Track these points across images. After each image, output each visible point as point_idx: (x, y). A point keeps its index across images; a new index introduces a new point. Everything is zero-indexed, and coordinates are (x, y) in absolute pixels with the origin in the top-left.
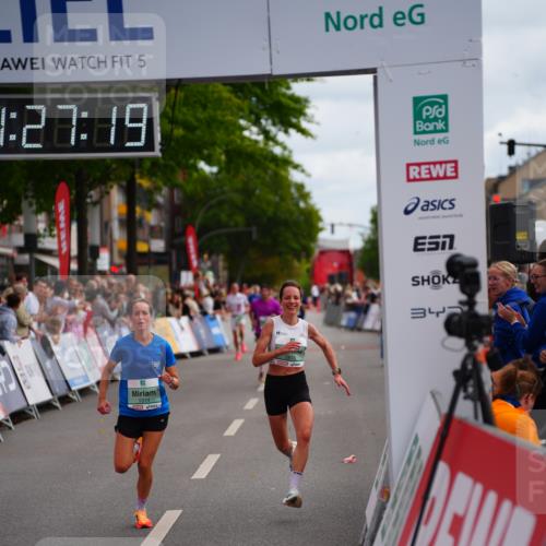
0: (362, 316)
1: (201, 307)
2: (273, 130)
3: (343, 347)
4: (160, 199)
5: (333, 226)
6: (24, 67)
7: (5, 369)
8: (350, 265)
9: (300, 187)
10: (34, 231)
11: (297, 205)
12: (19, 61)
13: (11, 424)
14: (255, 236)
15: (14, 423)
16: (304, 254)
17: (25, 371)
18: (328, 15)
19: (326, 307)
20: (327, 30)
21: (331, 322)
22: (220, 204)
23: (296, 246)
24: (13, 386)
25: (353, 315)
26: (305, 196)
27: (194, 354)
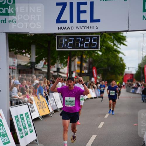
0: (136, 90)
1: (97, 86)
2: (117, 44)
3: (131, 97)
4: (87, 61)
5: (129, 68)
6: (69, 29)
7: (53, 100)
8: (133, 78)
9: (121, 58)
10: (58, 67)
11: (120, 62)
12: (69, 27)
13: (54, 113)
14: (109, 70)
15: (55, 112)
16: (121, 74)
17: (57, 100)
18: (144, 16)
19: (126, 87)
20: (143, 20)
21: (128, 91)
22: (101, 62)
23: (119, 72)
24: (54, 104)
25: (133, 90)
26: (122, 60)
27: (95, 98)
